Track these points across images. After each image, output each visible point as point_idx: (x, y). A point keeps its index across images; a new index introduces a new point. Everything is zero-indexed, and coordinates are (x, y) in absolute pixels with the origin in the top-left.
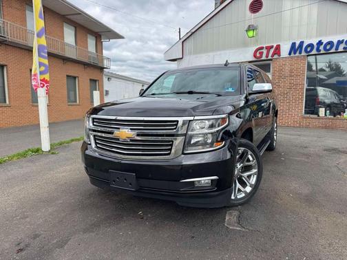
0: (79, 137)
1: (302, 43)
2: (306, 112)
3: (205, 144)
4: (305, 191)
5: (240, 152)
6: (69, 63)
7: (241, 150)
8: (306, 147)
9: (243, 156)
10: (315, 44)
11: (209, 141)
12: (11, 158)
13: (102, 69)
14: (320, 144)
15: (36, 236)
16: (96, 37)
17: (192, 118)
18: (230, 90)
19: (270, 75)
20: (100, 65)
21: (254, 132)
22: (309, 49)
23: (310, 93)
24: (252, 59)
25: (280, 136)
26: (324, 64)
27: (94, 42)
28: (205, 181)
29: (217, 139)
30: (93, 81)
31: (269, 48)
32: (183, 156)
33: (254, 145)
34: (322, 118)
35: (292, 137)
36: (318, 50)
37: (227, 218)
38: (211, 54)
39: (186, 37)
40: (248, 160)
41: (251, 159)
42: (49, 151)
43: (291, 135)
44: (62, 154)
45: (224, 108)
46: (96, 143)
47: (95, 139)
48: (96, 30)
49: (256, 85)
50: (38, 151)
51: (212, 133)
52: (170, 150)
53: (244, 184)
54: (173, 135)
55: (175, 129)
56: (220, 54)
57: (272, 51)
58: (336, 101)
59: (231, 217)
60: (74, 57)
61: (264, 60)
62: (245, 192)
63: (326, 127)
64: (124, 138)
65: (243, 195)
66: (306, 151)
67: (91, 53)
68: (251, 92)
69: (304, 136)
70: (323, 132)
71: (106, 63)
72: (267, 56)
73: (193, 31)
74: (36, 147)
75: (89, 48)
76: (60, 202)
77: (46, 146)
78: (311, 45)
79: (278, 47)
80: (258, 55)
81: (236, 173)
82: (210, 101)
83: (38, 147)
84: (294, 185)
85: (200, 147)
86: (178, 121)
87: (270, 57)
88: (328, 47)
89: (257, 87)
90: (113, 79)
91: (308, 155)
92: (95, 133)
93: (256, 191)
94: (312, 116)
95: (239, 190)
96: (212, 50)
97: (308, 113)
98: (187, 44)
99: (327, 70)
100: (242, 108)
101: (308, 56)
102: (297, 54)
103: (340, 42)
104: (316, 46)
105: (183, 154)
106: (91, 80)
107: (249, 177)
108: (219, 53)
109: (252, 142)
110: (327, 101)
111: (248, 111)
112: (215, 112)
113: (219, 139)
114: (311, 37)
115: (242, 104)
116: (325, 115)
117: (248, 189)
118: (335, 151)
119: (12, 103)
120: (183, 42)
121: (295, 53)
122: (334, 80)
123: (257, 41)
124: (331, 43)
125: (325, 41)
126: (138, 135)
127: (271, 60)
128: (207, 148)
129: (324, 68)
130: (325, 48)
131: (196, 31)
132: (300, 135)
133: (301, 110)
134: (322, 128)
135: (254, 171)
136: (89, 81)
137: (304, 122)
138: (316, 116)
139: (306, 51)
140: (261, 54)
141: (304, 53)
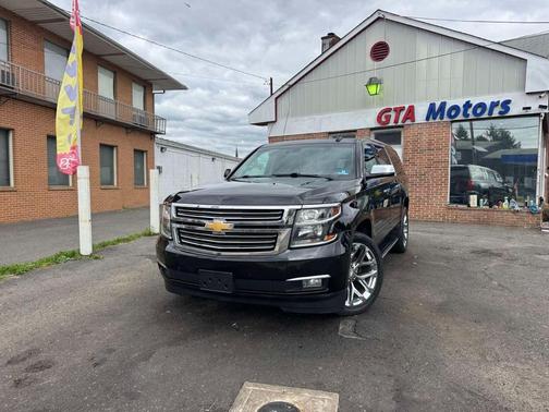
0: (126, 237)
2: (452, 201)
3: (314, 237)
4: (439, 299)
5: (356, 248)
7: (358, 245)
8: (448, 249)
9: (359, 254)
10: (461, 106)
11: (320, 234)
12: (38, 266)
13: (153, 134)
14: (467, 244)
15: (111, 351)
17: (299, 207)
18: (344, 172)
19: (399, 150)
20: (149, 128)
23: (457, 173)
24: (375, 124)
25: (414, 234)
28: (314, 280)
29: (329, 231)
30: (139, 153)
31: (398, 110)
32: (289, 251)
33: (375, 241)
34: (475, 209)
35: (431, 235)
36: (465, 114)
37: (341, 327)
38: (318, 117)
39: (280, 92)
40: (366, 259)
41: (369, 257)
42: (91, 255)
43: (429, 232)
44: (109, 260)
45: (336, 196)
46: (180, 238)
47: (179, 233)
49: (375, 166)
50: (75, 254)
51: (323, 225)
52: (274, 244)
53: (361, 289)
54: (277, 227)
55: (280, 219)
57: (403, 114)
58: (496, 185)
59: (345, 327)
61: (392, 127)
62: (363, 298)
63: (479, 222)
64: (219, 230)
65: (360, 302)
66: (447, 253)
68: (368, 175)
69: (448, 234)
70: (475, 229)
71: (158, 126)
72: (396, 121)
73: (291, 83)
74: (70, 249)
77: (86, 248)
78: (456, 108)
79: (411, 109)
80: (383, 119)
81: (351, 274)
83: (75, 249)
84: (425, 294)
85: (309, 241)
86: (283, 211)
87: (400, 123)
88: (479, 111)
89: (377, 169)
90: (168, 150)
91: (448, 259)
92: (178, 226)
93: (376, 297)
94: (460, 206)
95: (355, 296)
96: (319, 112)
97: (455, 202)
98: (283, 102)
99: (489, 139)
100: (358, 195)
101: (452, 122)
102: (438, 120)
103: (494, 105)
104: (462, 109)
105: (289, 248)
106: (135, 150)
107: (367, 279)
109: (371, 237)
111: (366, 199)
112: (325, 200)
113: (331, 232)
114: (455, 97)
115: (358, 190)
116: (478, 204)
117: (367, 295)
118: (486, 253)
119: (19, 187)
120: (276, 99)
121: (434, 118)
122: (498, 154)
123: (382, 100)
124: (482, 105)
125: (474, 102)
126: (235, 227)
127: (402, 127)
128: (317, 241)
129: (484, 136)
130: (474, 112)
131: (296, 83)
132: (441, 233)
133: (445, 197)
134: (474, 223)
135: (374, 272)
136: (132, 153)
137: (451, 216)
138: (465, 206)
139: (449, 116)
140: (388, 118)
141: (446, 119)
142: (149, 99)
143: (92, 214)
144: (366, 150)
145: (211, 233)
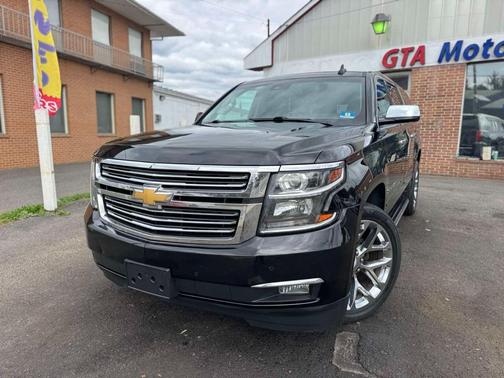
1: (460, 43)
2: (462, 153)
4: (471, 291)
5: (363, 227)
6: (98, 72)
7: (365, 224)
8: (464, 210)
9: (368, 235)
11: (308, 212)
13: (150, 82)
14: (485, 205)
16: (142, 33)
17: (275, 169)
18: (348, 116)
19: (408, 93)
20: (147, 76)
21: (387, 190)
22: (470, 54)
23: (468, 122)
24: (380, 68)
25: (424, 192)
26: (485, 79)
27: (139, 41)
29: (323, 208)
30: (138, 101)
31: (407, 51)
32: (259, 238)
33: (386, 212)
34: (487, 163)
35: (441, 192)
36: (485, 55)
37: (337, 348)
38: (317, 60)
39: (277, 34)
40: (377, 242)
41: (381, 237)
42: (56, 211)
43: (438, 189)
44: (76, 216)
45: (336, 150)
46: (106, 208)
47: (105, 201)
48: (142, 22)
49: (392, 108)
50: (38, 209)
51: (313, 197)
52: (235, 226)
53: (367, 282)
55: (244, 188)
56: (330, 60)
57: (411, 56)
60: (108, 62)
61: (399, 71)
62: (369, 297)
63: (491, 177)
64: (152, 202)
65: (366, 302)
66: (464, 216)
67: (133, 57)
68: (383, 120)
69: (458, 190)
71: (156, 74)
72: (404, 64)
73: (289, 23)
74: (33, 204)
75: (131, 49)
76: (50, 305)
77: (50, 202)
78: (475, 48)
79: (422, 50)
80: (389, 62)
81: (355, 263)
82: (313, 135)
83: (39, 203)
85: (291, 223)
86: (249, 174)
87: (408, 66)
88: (501, 51)
89: (394, 111)
90: (167, 98)
91: (469, 225)
92: (104, 191)
93: (388, 295)
94: (470, 159)
95: (360, 294)
96: (318, 54)
97: (464, 154)
98: (279, 45)
99: (490, 87)
100: (367, 150)
101: (468, 64)
102: (452, 61)
104: (481, 49)
105: (258, 234)
106: (133, 99)
107: (377, 270)
108: (327, 58)
109: (383, 208)
110: (493, 136)
112: (319, 157)
113: (326, 209)
114: (474, 35)
115: (368, 140)
116: (492, 158)
117: (375, 292)
119: (11, 134)
120: (273, 41)
121: (448, 60)
123: (388, 40)
125: (497, 41)
126: (176, 198)
127: (410, 70)
128: (304, 224)
129: (485, 85)
130: (496, 52)
131: (294, 23)
132: (451, 190)
133: (454, 149)
134: (486, 177)
135: (387, 260)
136: (130, 101)
137: (458, 169)
138: (477, 159)
139: (466, 56)
140: (395, 60)
141: (462, 60)
142: (146, 46)
143: (55, 166)
144: (378, 86)
145: (141, 204)
